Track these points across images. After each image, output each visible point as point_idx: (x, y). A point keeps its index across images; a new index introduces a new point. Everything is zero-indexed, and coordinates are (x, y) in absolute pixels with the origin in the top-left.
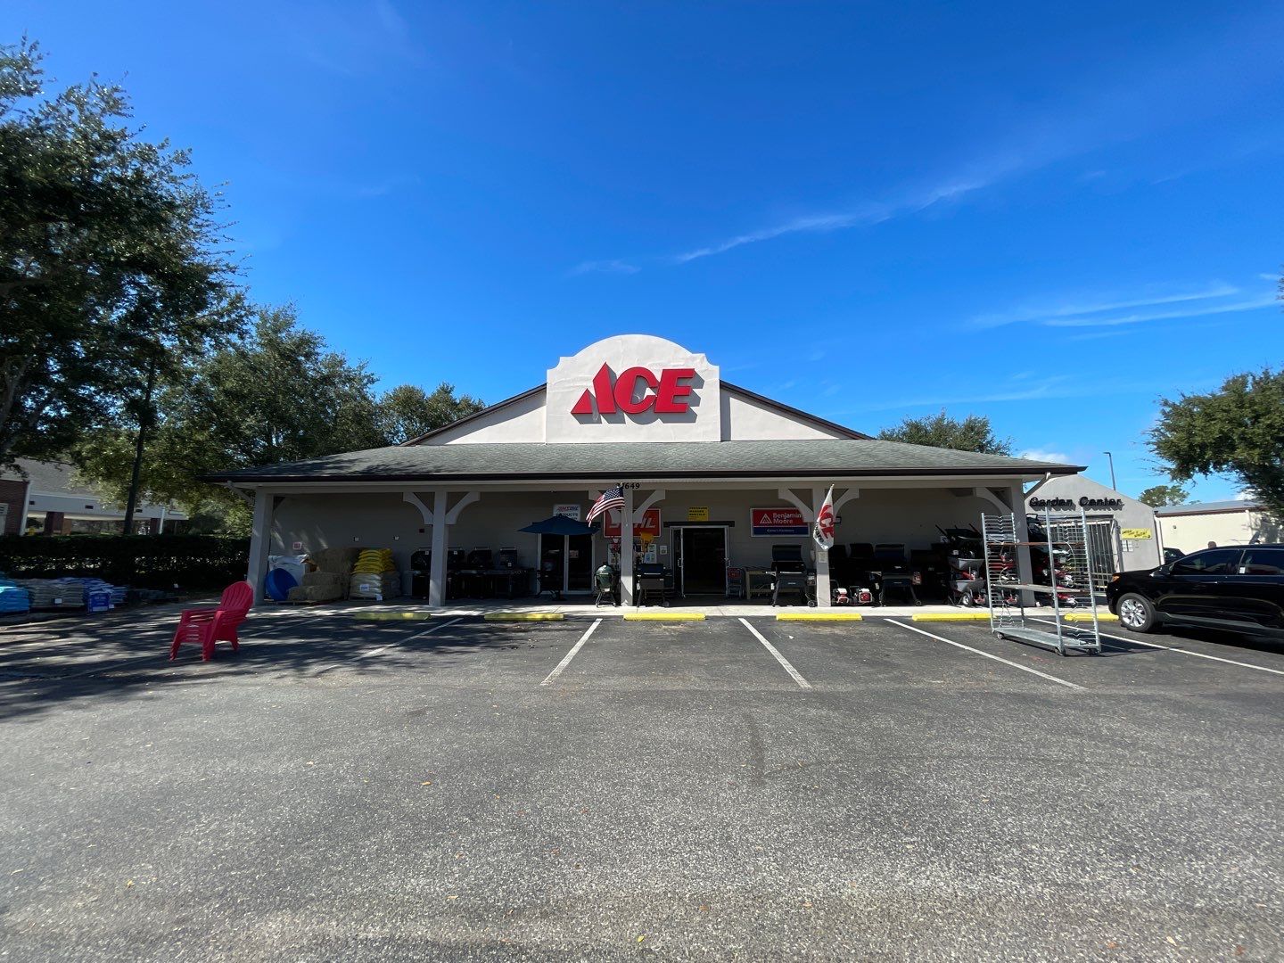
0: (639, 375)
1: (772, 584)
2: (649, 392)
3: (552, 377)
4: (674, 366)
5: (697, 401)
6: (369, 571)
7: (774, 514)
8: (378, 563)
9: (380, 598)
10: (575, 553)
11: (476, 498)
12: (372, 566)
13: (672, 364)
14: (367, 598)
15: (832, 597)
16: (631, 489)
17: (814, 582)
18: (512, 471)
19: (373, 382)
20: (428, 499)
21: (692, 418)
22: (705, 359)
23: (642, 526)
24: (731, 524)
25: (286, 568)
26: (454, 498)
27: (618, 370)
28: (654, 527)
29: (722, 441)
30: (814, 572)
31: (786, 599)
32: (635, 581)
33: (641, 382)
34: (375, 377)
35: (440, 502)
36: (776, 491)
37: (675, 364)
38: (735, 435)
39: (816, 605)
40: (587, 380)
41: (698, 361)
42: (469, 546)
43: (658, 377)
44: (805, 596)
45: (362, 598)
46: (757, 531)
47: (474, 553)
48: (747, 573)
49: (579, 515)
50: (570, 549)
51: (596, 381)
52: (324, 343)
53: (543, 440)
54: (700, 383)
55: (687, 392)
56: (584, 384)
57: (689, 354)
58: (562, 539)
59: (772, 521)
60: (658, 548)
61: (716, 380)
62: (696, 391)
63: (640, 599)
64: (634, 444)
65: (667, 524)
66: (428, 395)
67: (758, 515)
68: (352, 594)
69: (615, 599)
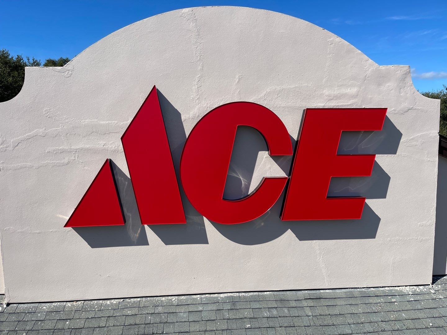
2: (267, 167)
4: (331, 98)
5: (381, 185)
22: (409, 81)
27: (190, 109)
40: (105, 134)
41: (391, 85)
43: (293, 126)
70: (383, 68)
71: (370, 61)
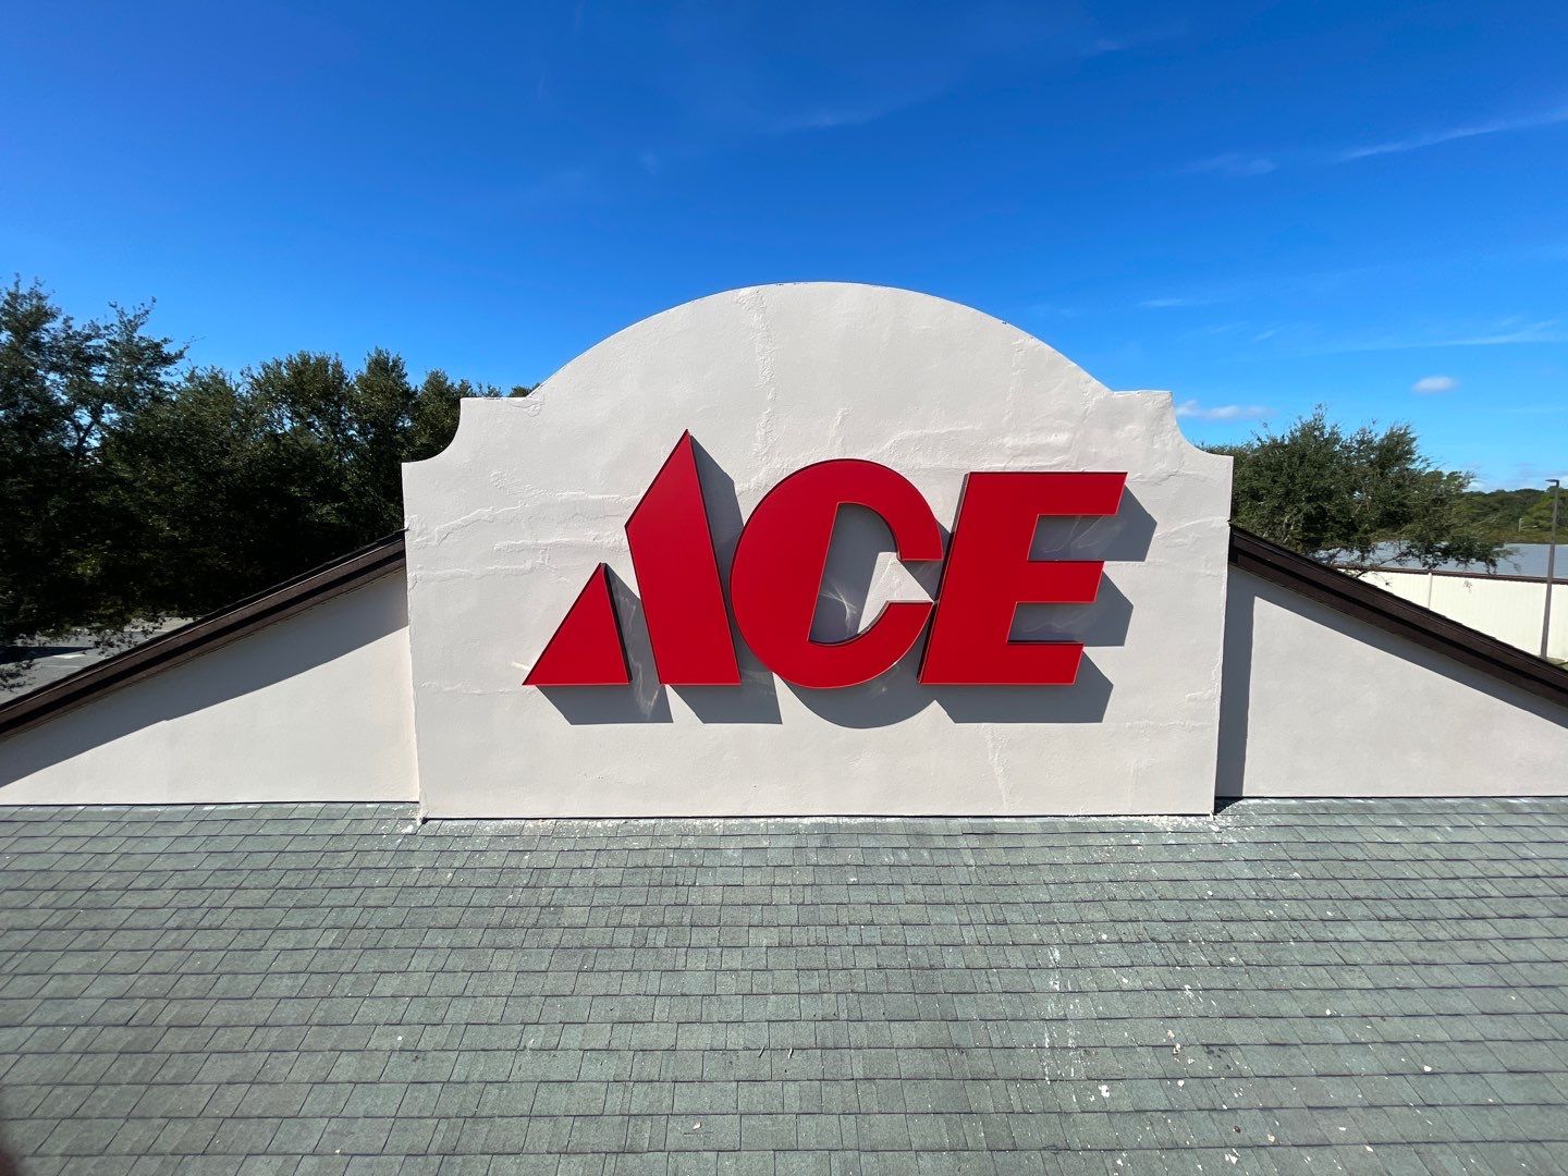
2: (896, 582)
4: (1018, 453)
5: (1115, 623)
13: (1009, 441)
21: (1088, 700)
22: (1170, 422)
27: (751, 472)
29: (1215, 807)
33: (853, 528)
37: (1027, 441)
40: (597, 518)
41: (1134, 428)
43: (945, 509)
51: (638, 528)
53: (413, 793)
54: (1138, 539)
55: (1084, 581)
56: (588, 535)
57: (1093, 391)
61: (1216, 524)
62: (1116, 571)
70: (1119, 395)
71: (1095, 382)
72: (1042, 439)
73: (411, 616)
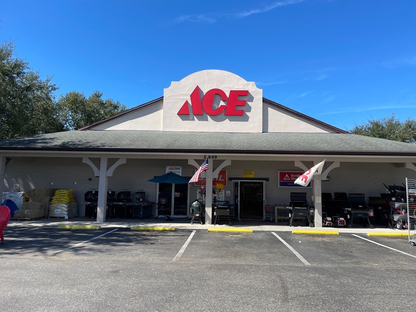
0: (217, 93)
1: (290, 214)
2: (222, 103)
3: (167, 93)
4: (236, 88)
5: (249, 109)
6: (60, 202)
7: (292, 175)
8: (66, 197)
9: (67, 217)
10: (178, 194)
11: (124, 162)
12: (62, 199)
13: (236, 87)
14: (60, 218)
15: (323, 222)
16: (212, 159)
17: (313, 213)
18: (146, 147)
19: (55, 89)
20: (97, 162)
21: (247, 119)
22: (255, 85)
23: (217, 180)
24: (267, 180)
25: (12, 199)
26: (111, 162)
27: (205, 90)
28: (223, 180)
29: (263, 132)
30: (313, 208)
31: (297, 223)
32: (213, 211)
33: (217, 97)
34: (56, 87)
35: (104, 164)
36: (294, 162)
37: (238, 87)
38: (271, 129)
39: (314, 226)
40: (187, 95)
42: (118, 190)
43: (228, 94)
44: (308, 222)
45: (56, 217)
46: (282, 184)
47: (120, 193)
48: (276, 208)
49: (181, 172)
50: (175, 192)
51: (192, 96)
52: (28, 66)
53: (161, 129)
54: (252, 99)
55: (244, 103)
56: (185, 97)
57: (245, 82)
58: (171, 185)
59: (291, 179)
60: (225, 192)
61: (261, 97)
62: (249, 103)
63: (215, 221)
64: (213, 133)
65: (230, 179)
66: (87, 98)
67: (282, 175)
68: (50, 215)
69: (202, 220)
72: (239, 87)
73: (163, 108)
